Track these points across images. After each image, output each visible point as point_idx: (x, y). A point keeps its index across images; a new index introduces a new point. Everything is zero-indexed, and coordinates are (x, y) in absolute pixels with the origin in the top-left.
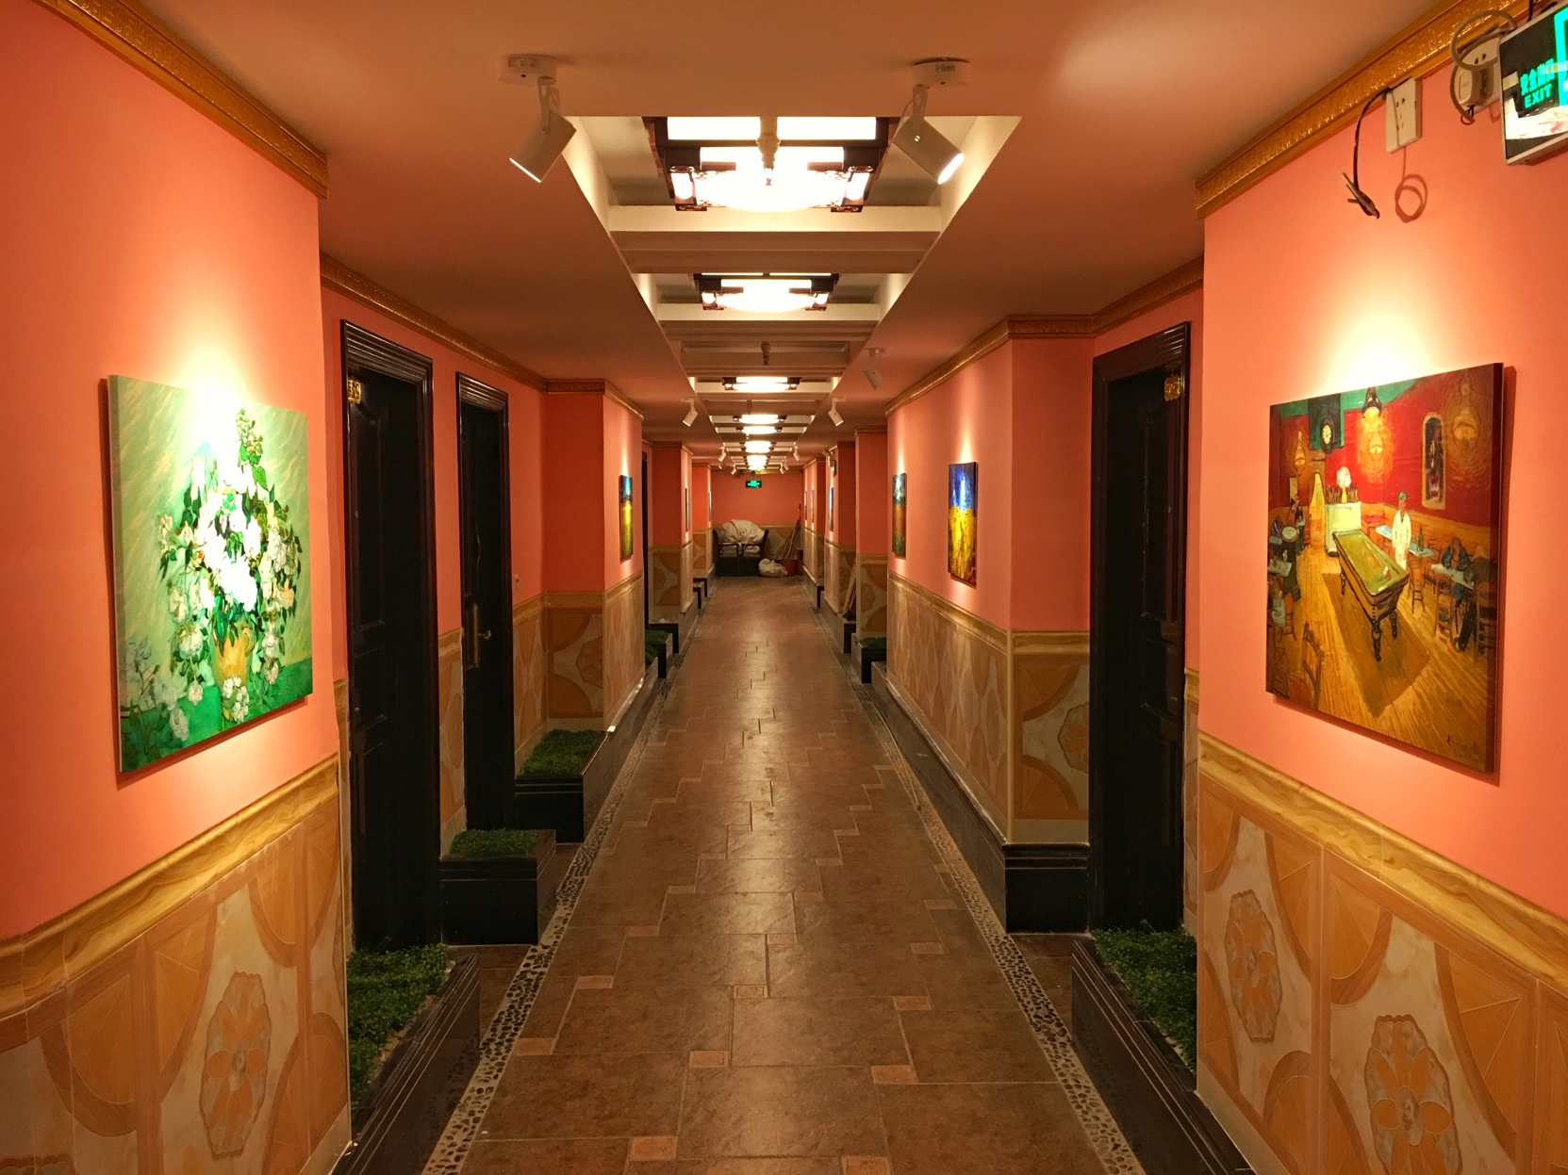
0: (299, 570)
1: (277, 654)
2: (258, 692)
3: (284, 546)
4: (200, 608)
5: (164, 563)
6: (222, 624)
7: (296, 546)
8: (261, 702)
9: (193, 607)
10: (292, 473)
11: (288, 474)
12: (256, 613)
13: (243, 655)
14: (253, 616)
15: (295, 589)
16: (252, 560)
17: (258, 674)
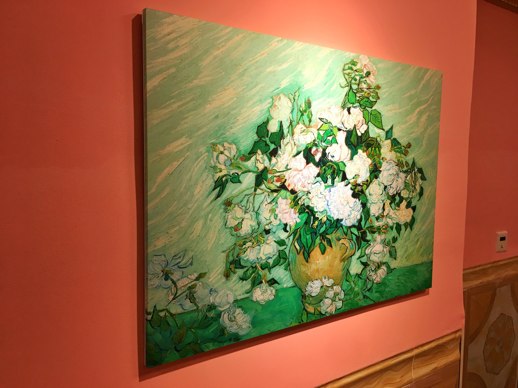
0: (421, 194)
1: (387, 259)
2: (356, 289)
3: (402, 175)
4: (276, 222)
5: (220, 185)
6: (309, 237)
7: (419, 175)
8: (361, 297)
9: (264, 222)
10: (419, 118)
11: (413, 118)
12: (359, 227)
13: (337, 261)
14: (354, 230)
15: (414, 209)
16: (357, 185)
17: (358, 276)
